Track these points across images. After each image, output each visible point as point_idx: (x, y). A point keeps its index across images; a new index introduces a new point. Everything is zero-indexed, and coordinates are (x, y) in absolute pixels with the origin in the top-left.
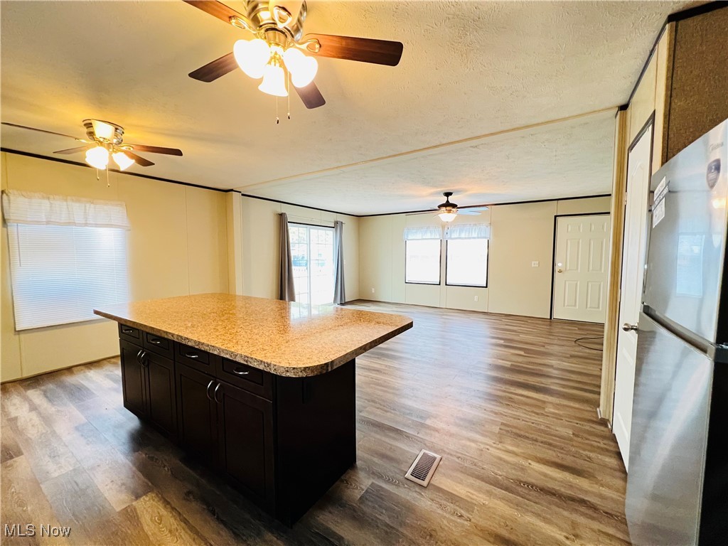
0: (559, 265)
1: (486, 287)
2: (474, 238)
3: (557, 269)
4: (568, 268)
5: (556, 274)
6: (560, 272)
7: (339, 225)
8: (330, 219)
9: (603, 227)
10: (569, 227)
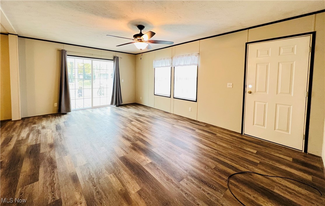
0: (249, 87)
1: (196, 101)
2: (188, 65)
3: (247, 90)
4: (257, 90)
5: (247, 94)
6: (250, 93)
7: (115, 59)
8: (111, 55)
9: (293, 49)
10: (259, 52)
